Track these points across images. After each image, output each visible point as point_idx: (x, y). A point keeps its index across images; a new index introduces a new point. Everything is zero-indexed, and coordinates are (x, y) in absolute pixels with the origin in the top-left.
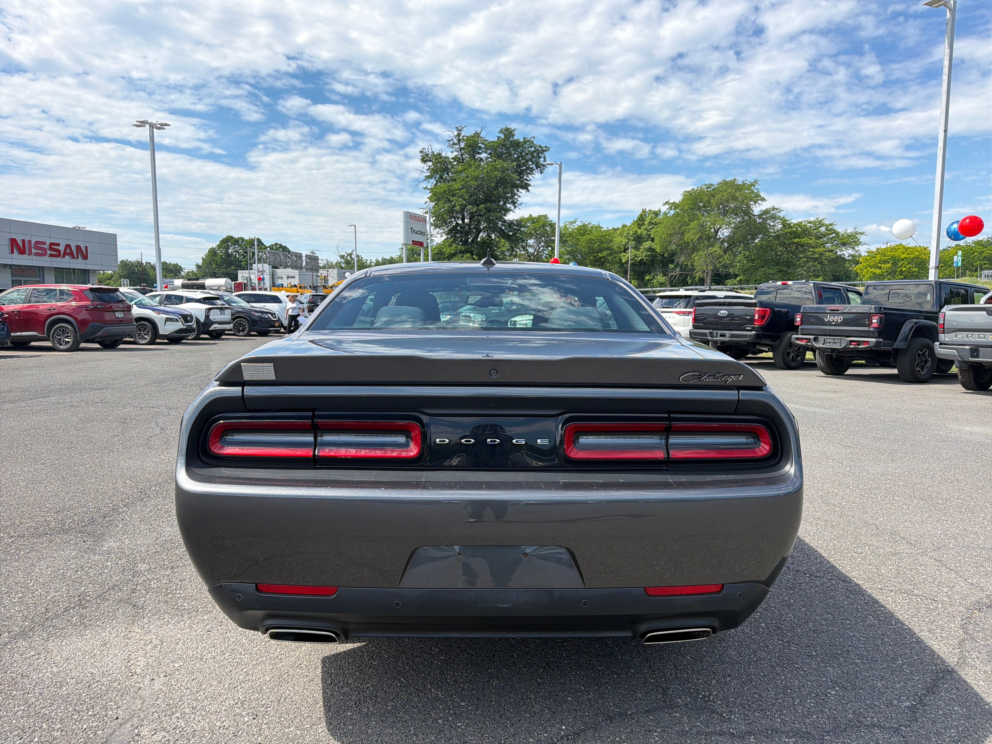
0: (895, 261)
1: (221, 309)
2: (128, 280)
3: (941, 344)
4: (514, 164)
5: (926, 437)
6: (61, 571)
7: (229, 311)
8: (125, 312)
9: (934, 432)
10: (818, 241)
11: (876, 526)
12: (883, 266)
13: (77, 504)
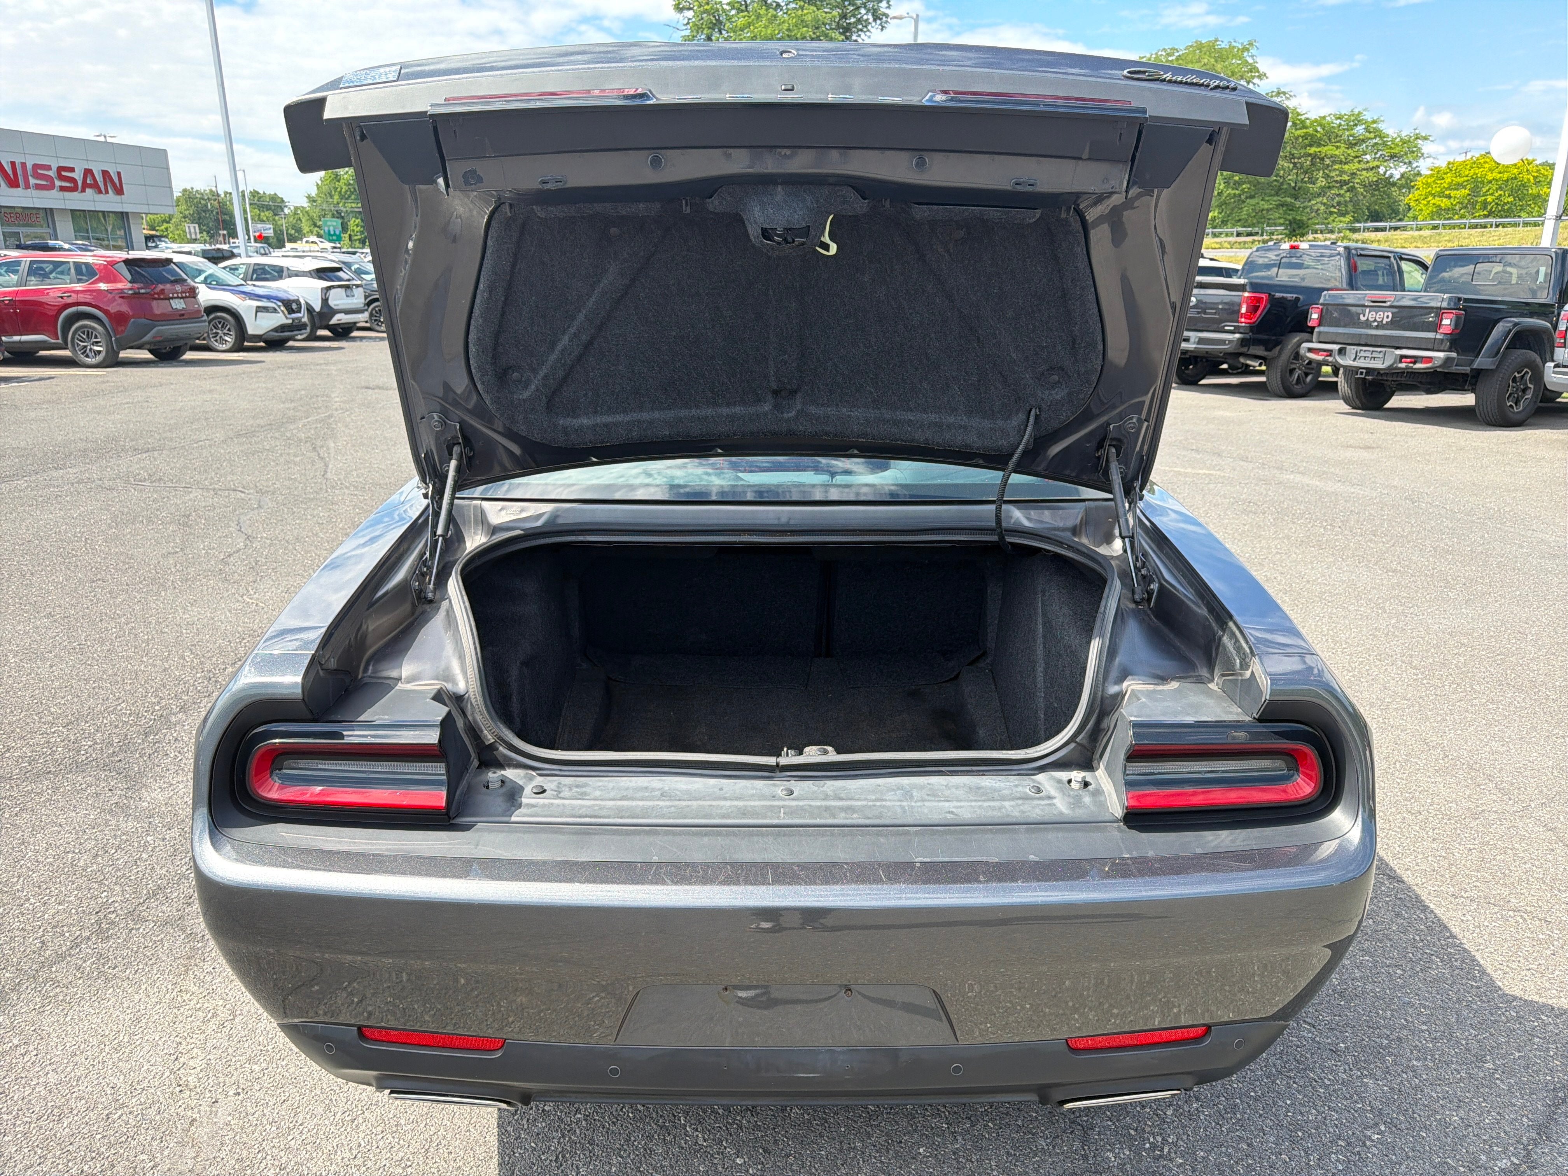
0: (1476, 185)
1: (347, 287)
2: (197, 226)
3: (1556, 366)
4: (835, 13)
5: (1522, 547)
6: (70, 855)
7: (361, 290)
8: (187, 300)
9: (1535, 534)
10: (1349, 151)
11: (1443, 750)
12: (1453, 193)
13: (102, 704)
